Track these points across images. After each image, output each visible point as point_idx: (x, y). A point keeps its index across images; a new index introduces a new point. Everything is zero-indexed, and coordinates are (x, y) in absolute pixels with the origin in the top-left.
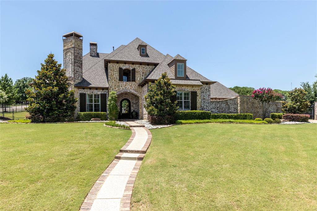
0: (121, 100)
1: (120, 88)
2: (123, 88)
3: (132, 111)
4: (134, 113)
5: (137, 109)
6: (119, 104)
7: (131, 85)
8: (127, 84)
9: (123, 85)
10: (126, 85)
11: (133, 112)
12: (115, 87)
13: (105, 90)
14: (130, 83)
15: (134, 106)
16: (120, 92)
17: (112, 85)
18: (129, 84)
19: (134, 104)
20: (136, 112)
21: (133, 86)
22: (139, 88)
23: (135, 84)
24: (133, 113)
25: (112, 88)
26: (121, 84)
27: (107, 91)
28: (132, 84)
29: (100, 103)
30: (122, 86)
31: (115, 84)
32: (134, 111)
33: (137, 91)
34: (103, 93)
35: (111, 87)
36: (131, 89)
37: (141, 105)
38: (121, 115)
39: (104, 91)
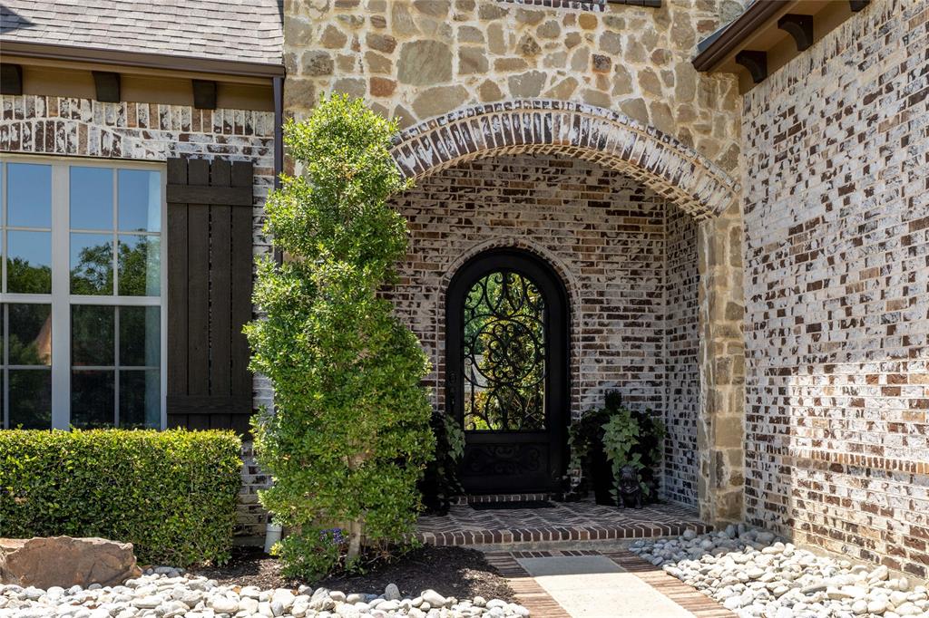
0: (450, 269)
1: (457, 80)
2: (489, 90)
3: (587, 401)
4: (618, 436)
5: (646, 375)
6: (426, 313)
7: (595, 49)
8: (550, 31)
9: (498, 47)
10: (529, 48)
11: (602, 417)
12: (377, 64)
13: (237, 116)
14: (589, 23)
15: (616, 342)
16: (448, 146)
17: (334, 39)
18: (572, 42)
19: (613, 313)
20: (644, 420)
21: (634, 69)
22: (710, 103)
23: (650, 40)
24: (611, 428)
25: (338, 74)
26: (469, 33)
27: (264, 123)
28: (610, 41)
29: (157, 299)
30: (472, 63)
31: (379, 22)
32: (613, 400)
33: (686, 139)
34: (202, 144)
35: (320, 66)
36: (603, 102)
37: (728, 333)
38: (457, 450)
39: (217, 117)
